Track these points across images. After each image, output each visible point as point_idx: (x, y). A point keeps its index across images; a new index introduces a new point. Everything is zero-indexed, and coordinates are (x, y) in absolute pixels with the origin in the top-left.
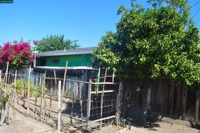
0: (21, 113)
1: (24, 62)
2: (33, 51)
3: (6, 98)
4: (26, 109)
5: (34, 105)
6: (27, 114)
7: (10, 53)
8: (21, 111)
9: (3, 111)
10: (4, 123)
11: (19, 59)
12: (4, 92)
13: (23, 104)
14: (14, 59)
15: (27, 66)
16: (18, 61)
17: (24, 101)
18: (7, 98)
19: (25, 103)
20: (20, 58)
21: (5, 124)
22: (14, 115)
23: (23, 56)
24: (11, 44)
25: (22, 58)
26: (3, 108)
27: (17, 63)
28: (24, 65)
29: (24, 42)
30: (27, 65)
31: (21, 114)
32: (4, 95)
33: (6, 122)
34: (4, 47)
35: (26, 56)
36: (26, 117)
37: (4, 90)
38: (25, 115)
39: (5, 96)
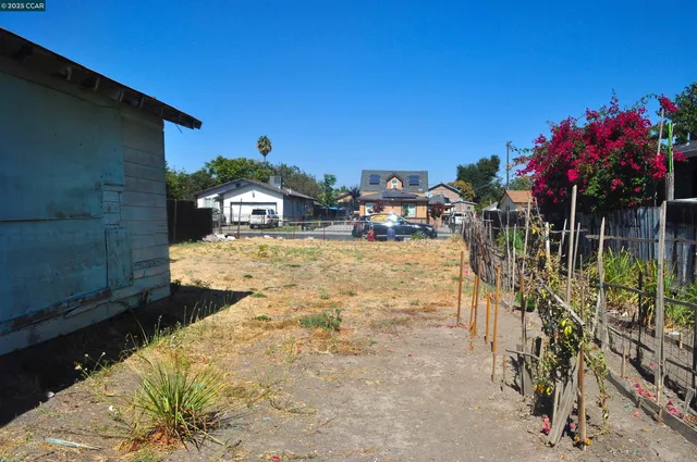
0: (631, 396)
1: (628, 183)
2: (661, 141)
3: (571, 336)
4: (650, 378)
5: (688, 369)
6: (657, 409)
7: (573, 156)
8: (628, 389)
9: (559, 385)
10: (563, 435)
11: (608, 175)
12: (564, 309)
13: (633, 356)
14: (591, 176)
15: (640, 200)
16: (605, 184)
17: (639, 343)
18: (575, 336)
19: (645, 352)
20: (610, 173)
21: (568, 442)
22: (605, 411)
23: (623, 163)
24: (574, 126)
25: (617, 170)
26: (559, 374)
27: (600, 192)
28: (628, 195)
29: (622, 108)
30: (639, 195)
31: (630, 403)
32: (564, 323)
33: (572, 435)
34: (554, 138)
35: (636, 160)
36: (652, 422)
37: (563, 304)
38: (648, 413)
39: (568, 330)
